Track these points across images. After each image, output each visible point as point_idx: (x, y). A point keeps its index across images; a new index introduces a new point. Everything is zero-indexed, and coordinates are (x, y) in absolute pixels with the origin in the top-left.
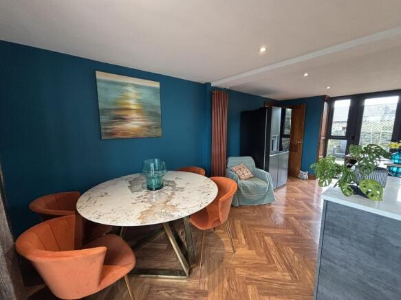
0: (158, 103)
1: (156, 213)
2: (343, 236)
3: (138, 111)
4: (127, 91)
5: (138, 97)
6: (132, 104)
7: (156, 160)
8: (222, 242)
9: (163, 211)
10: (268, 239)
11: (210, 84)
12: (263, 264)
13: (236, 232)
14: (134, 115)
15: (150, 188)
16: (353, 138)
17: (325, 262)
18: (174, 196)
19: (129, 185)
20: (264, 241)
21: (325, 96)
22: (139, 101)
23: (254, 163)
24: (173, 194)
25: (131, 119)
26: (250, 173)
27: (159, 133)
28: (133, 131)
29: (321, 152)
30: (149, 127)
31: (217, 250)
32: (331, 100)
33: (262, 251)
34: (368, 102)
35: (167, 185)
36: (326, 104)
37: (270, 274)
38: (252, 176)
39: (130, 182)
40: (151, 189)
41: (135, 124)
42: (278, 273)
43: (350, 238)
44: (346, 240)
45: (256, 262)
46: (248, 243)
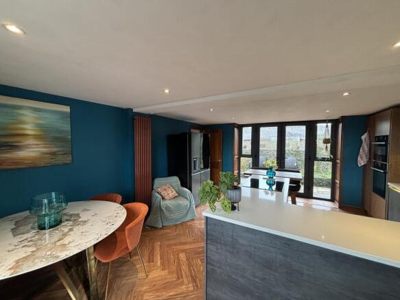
0: (67, 127)
1: (37, 258)
2: (217, 243)
3: (37, 137)
4: (22, 115)
5: (37, 121)
6: (29, 129)
7: (53, 194)
8: (136, 269)
9: (49, 253)
10: (182, 256)
11: (132, 110)
12: (173, 282)
13: (153, 255)
14: (31, 141)
15: (42, 228)
16: (256, 156)
17: (209, 266)
18: (71, 233)
19: (14, 226)
20: (178, 259)
21: (235, 124)
22: (38, 125)
23: (179, 183)
24: (71, 230)
25: (27, 146)
26: (175, 192)
27: (68, 159)
28: (30, 160)
29: (236, 167)
30: (54, 154)
31: (128, 279)
32: (240, 127)
33: (175, 268)
34: (262, 130)
35: (67, 220)
36: (236, 130)
37: (176, 290)
38: (177, 195)
39: (16, 223)
40: (44, 229)
41: (32, 151)
42: (184, 287)
43: (221, 244)
44: (219, 246)
45: (167, 281)
46: (162, 264)
